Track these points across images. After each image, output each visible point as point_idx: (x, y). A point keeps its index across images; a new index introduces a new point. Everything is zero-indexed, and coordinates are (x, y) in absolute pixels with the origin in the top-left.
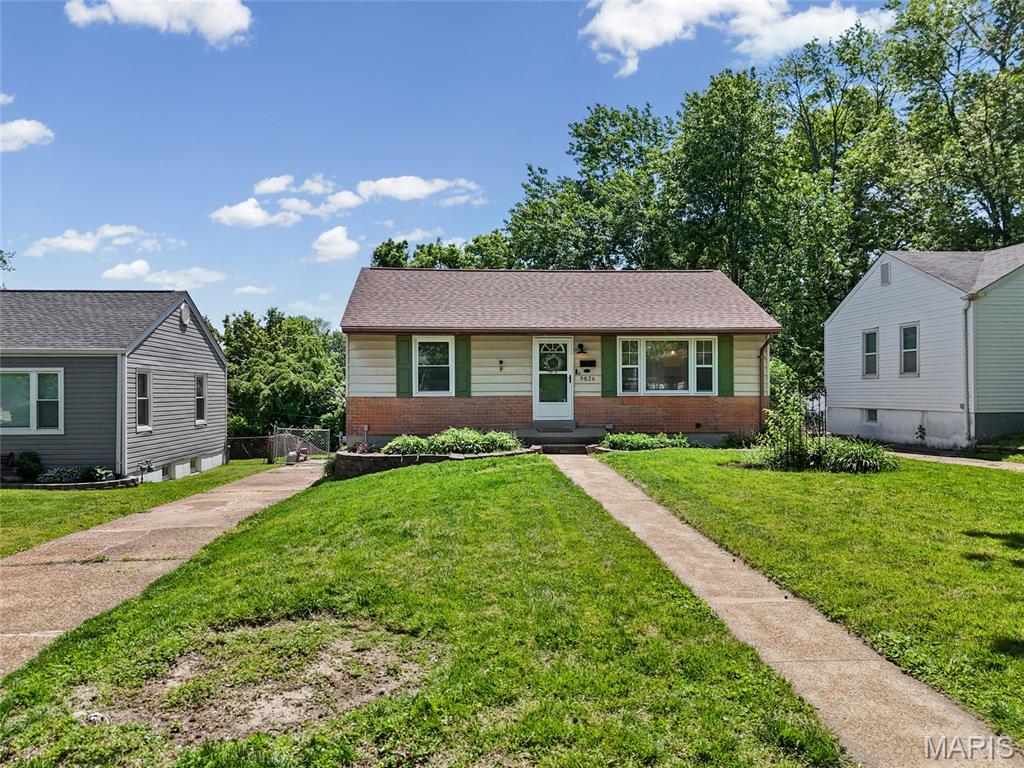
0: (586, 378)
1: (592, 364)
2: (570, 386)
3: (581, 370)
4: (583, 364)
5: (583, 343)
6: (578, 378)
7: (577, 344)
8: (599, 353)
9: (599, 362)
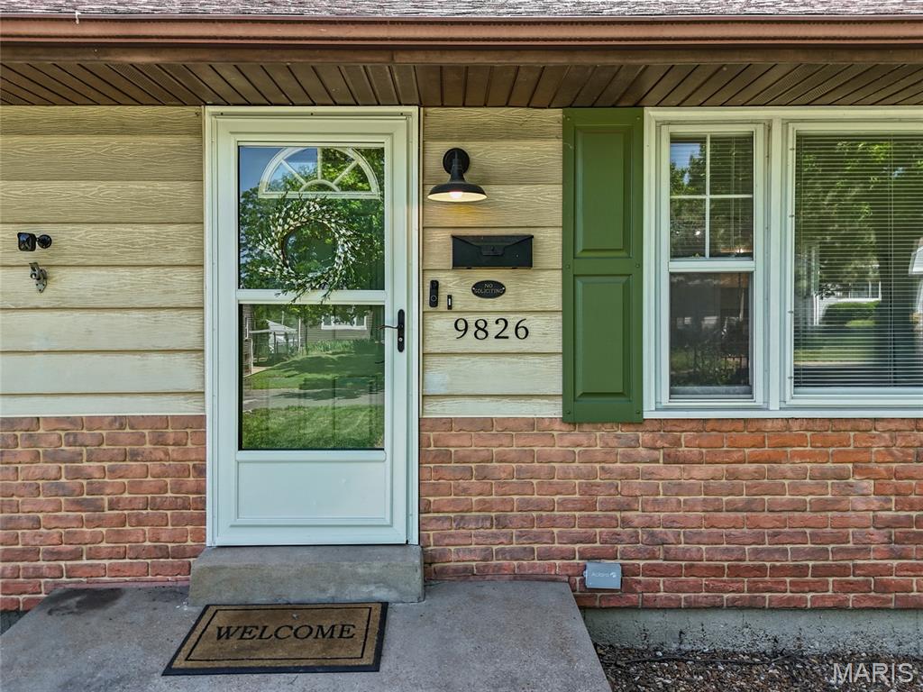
0: (482, 329)
1: (518, 252)
2: (398, 367)
3: (457, 285)
4: (469, 252)
5: (469, 147)
6: (442, 324)
7: (439, 149)
8: (551, 196)
9: (550, 244)
